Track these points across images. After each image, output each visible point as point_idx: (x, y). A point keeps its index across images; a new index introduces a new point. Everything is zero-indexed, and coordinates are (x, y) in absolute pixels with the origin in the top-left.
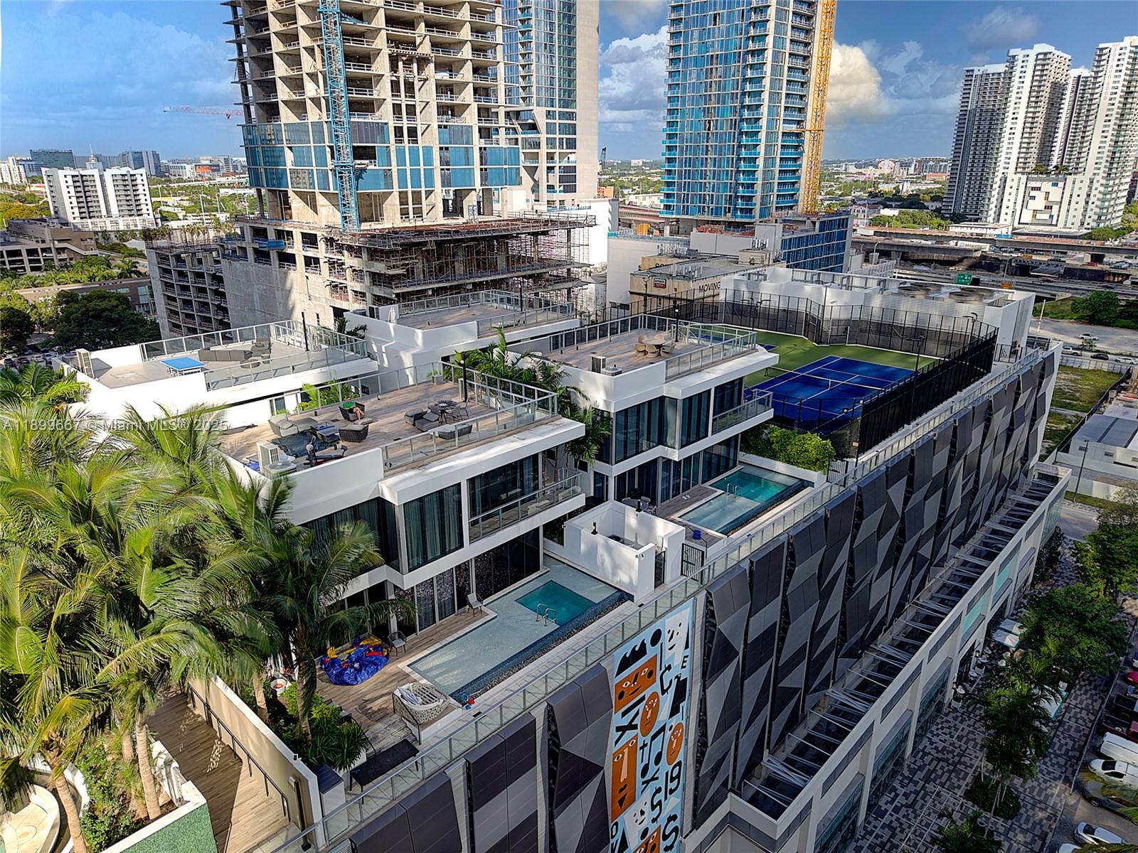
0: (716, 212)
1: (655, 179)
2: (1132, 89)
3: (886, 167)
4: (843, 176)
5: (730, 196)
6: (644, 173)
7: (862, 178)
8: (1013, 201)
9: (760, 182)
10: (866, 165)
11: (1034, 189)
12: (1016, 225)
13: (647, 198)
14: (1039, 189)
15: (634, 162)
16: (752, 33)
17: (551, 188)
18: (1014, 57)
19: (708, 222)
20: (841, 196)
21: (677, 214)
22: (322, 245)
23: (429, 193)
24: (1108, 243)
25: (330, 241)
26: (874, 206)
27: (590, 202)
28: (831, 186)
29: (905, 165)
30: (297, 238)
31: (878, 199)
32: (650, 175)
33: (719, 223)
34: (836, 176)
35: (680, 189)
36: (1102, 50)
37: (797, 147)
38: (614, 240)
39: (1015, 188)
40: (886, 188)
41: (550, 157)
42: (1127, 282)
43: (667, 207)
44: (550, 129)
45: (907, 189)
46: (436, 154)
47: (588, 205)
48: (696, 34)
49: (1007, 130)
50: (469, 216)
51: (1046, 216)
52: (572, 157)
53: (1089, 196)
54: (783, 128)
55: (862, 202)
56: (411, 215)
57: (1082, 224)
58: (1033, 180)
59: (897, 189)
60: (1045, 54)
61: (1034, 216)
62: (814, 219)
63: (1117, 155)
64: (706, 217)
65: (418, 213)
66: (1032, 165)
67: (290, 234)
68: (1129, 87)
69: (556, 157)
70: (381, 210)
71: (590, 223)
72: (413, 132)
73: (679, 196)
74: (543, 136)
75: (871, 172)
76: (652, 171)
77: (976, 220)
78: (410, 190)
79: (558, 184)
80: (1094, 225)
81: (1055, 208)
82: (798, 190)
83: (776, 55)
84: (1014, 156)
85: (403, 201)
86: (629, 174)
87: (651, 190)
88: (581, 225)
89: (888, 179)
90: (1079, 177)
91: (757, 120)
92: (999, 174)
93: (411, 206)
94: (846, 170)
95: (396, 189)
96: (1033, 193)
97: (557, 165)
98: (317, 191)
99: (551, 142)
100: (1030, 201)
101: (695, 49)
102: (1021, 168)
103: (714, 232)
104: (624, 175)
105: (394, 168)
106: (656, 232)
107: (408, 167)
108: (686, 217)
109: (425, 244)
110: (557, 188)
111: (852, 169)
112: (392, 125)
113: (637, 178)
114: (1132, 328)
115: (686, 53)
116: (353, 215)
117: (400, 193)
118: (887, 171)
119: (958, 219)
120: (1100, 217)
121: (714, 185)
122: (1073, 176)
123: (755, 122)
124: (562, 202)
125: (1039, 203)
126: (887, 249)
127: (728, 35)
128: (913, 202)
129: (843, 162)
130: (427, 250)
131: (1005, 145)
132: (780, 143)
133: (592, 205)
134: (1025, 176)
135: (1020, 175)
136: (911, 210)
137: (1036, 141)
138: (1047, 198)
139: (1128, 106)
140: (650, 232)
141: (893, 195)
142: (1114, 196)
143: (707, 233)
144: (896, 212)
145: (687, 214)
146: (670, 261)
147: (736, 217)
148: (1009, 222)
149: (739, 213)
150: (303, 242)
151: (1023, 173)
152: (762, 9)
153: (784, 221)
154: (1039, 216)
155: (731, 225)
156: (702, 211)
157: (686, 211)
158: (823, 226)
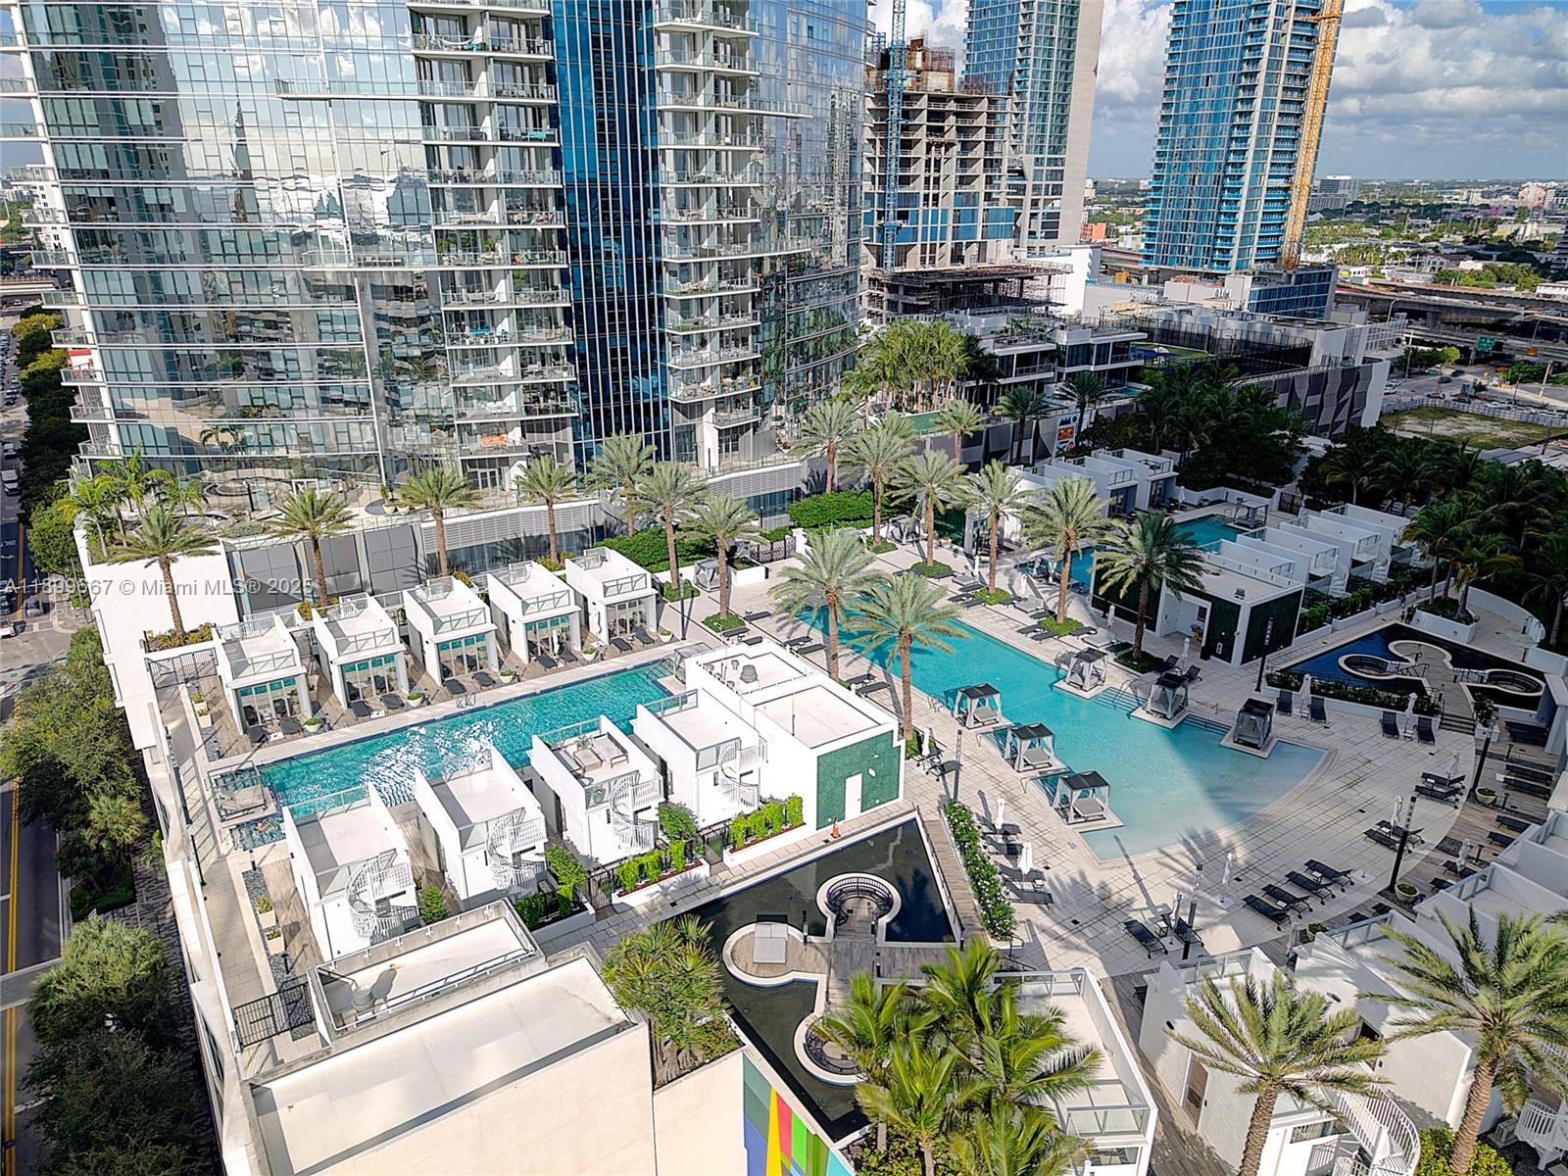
3: (1531, 196)
5: (1209, 248)
9: (1238, 235)
10: (1499, 194)
16: (1241, 96)
17: (1032, 234)
19: (1184, 273)
21: (1157, 264)
23: (942, 245)
25: (874, 280)
26: (1460, 256)
33: (1196, 273)
35: (1160, 240)
37: (1283, 201)
38: (1091, 287)
40: (1503, 230)
41: (1035, 203)
43: (1147, 257)
44: (1037, 175)
45: (1533, 232)
46: (951, 214)
47: (1070, 251)
48: (1189, 93)
50: (970, 263)
52: (1057, 203)
54: (1266, 182)
56: (927, 263)
62: (1291, 272)
64: (1183, 268)
65: (933, 260)
69: (1041, 204)
70: (907, 258)
71: (1067, 271)
72: (936, 197)
73: (1159, 247)
74: (1029, 183)
78: (929, 242)
79: (1040, 231)
82: (1282, 243)
83: (1263, 117)
85: (923, 251)
88: (1060, 272)
91: (1241, 176)
93: (928, 255)
95: (919, 243)
97: (1041, 211)
99: (1036, 188)
101: (1187, 107)
103: (1189, 282)
105: (920, 227)
106: (1135, 281)
107: (929, 225)
108: (1164, 267)
110: (1038, 235)
112: (923, 192)
115: (1177, 111)
117: (922, 245)
121: (1194, 237)
123: (1238, 179)
124: (1042, 248)
127: (1218, 96)
128: (1521, 251)
132: (1263, 198)
133: (1073, 251)
140: (1128, 281)
141: (1502, 241)
143: (1181, 283)
144: (1480, 266)
145: (1166, 264)
147: (1213, 269)
149: (1215, 265)
152: (1252, 74)
153: (1260, 273)
155: (1208, 276)
156: (1180, 261)
157: (1165, 261)
158: (1300, 279)
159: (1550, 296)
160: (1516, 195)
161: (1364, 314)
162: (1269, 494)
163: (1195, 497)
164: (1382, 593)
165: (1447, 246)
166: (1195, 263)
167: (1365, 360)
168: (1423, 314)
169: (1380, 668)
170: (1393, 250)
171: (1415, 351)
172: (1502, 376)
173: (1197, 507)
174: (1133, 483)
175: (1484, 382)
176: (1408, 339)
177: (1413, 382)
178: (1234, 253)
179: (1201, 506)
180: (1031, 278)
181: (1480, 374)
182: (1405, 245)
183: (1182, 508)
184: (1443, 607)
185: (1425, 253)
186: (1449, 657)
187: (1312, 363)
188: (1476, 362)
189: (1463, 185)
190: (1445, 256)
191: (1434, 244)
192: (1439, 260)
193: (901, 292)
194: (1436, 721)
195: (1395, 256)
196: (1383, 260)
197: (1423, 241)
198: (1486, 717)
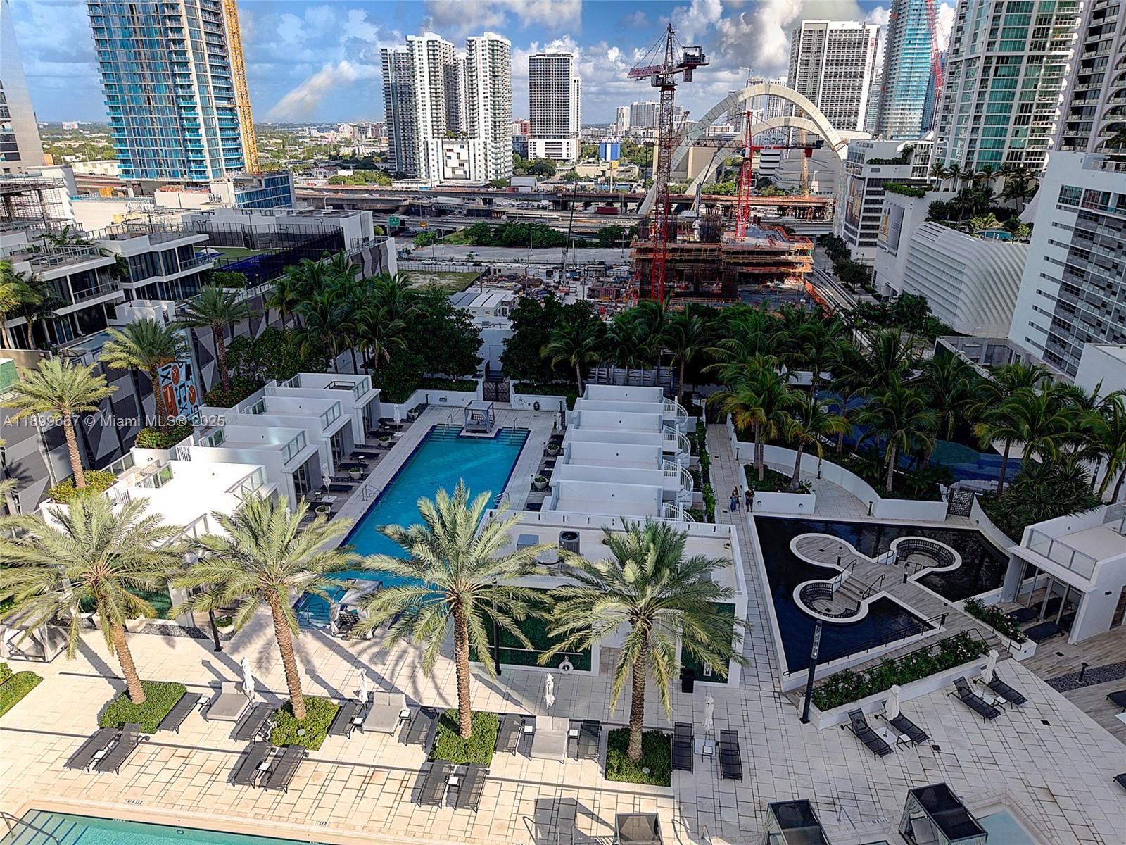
0: (174, 174)
1: (101, 145)
2: (496, 74)
3: (346, 131)
4: (308, 140)
5: (183, 161)
6: (84, 138)
7: (324, 142)
8: (436, 160)
9: (206, 148)
10: (327, 130)
11: (448, 150)
12: (442, 180)
13: (98, 165)
14: (452, 150)
15: (67, 125)
18: (411, 42)
20: (304, 159)
21: (137, 177)
24: (490, 189)
26: (334, 168)
27: (40, 169)
28: (296, 150)
29: (363, 129)
31: (337, 162)
32: (93, 140)
33: (178, 183)
34: (300, 140)
36: (470, 41)
37: (232, 119)
39: (435, 150)
40: (346, 151)
42: (504, 217)
43: (126, 172)
45: (363, 152)
47: (38, 172)
48: (116, 20)
49: (419, 102)
51: (461, 172)
52: (7, 125)
53: (486, 155)
54: (215, 104)
55: (323, 165)
57: (487, 177)
58: (447, 143)
59: (354, 152)
60: (433, 42)
61: (453, 172)
62: (260, 178)
63: (497, 124)
66: (444, 131)
68: (493, 72)
75: (333, 137)
76: (94, 135)
77: (413, 177)
80: (494, 177)
81: (466, 165)
82: (242, 155)
84: (429, 124)
86: (65, 139)
87: (99, 157)
88: (47, 187)
89: (348, 142)
90: (477, 141)
91: (191, 97)
92: (421, 138)
94: (310, 134)
96: (449, 154)
100: (448, 160)
101: (118, 33)
102: (436, 133)
103: (176, 191)
104: (59, 140)
106: (120, 194)
108: (147, 179)
111: (316, 133)
113: (77, 145)
114: (500, 246)
115: (110, 35)
118: (348, 135)
119: (400, 176)
120: (496, 171)
121: (166, 152)
122: (473, 140)
123: (190, 99)
125: (454, 162)
126: (339, 203)
127: (147, 24)
128: (367, 163)
129: (308, 125)
131: (420, 114)
132: (216, 116)
133: (43, 171)
134: (440, 141)
135: (436, 139)
136: (363, 171)
137: (443, 112)
138: (459, 158)
139: (496, 86)
140: (114, 194)
141: (350, 158)
142: (502, 155)
143: (170, 193)
144: (350, 173)
145: (147, 177)
146: (140, 216)
147: (193, 178)
148: (436, 178)
149: (194, 175)
151: (438, 138)
152: (173, 6)
153: (235, 180)
154: (457, 172)
155: (191, 184)
156: (160, 174)
157: (145, 174)
158: (268, 183)
159: (410, 188)
160: (337, 131)
170: (290, 166)
178: (208, 164)
180: (19, 194)
182: (295, 162)
183: (400, 428)
187: (347, 246)
189: (299, 125)
195: (293, 169)
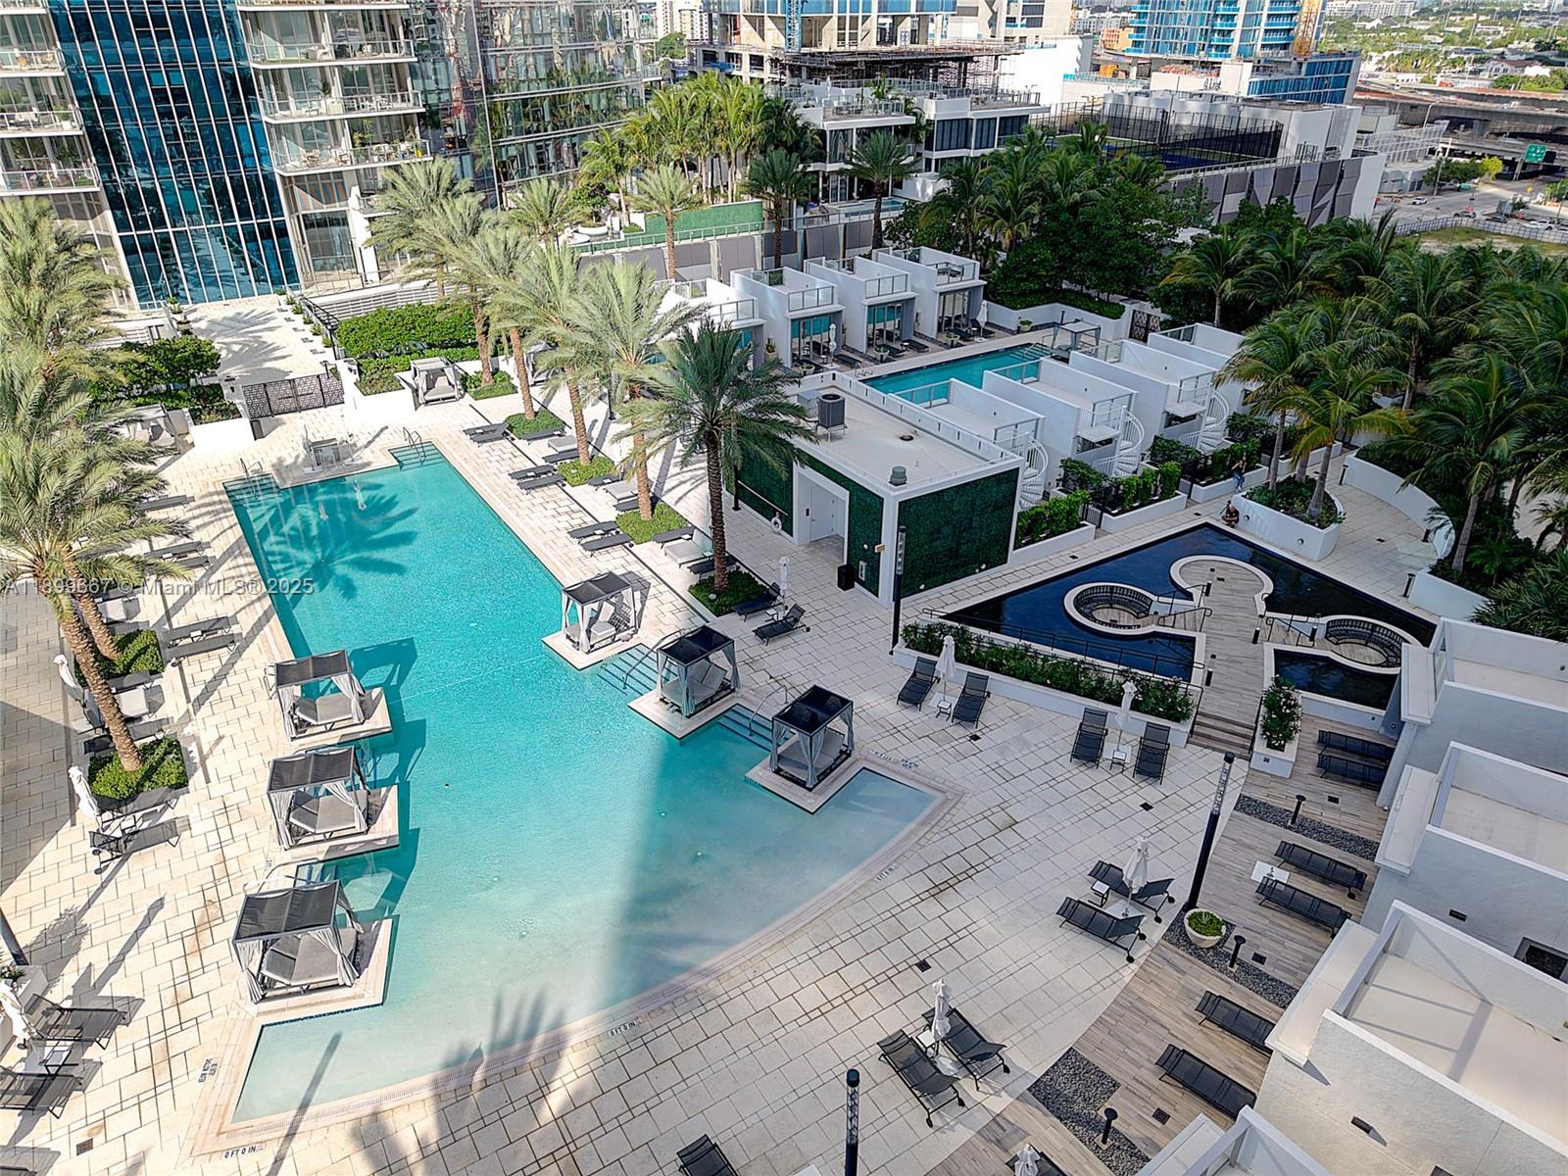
5: (1207, 30)
9: (1243, 13)
17: (1011, 21)
19: (1176, 62)
21: (1147, 52)
22: (767, 66)
23: (865, 19)
25: (775, 62)
26: (1526, 62)
27: (1056, 38)
30: (746, 60)
33: (1190, 62)
35: (1152, 22)
38: (1069, 83)
43: (1136, 44)
47: (1053, 42)
50: (903, 44)
56: (847, 41)
62: (1303, 60)
64: (1175, 56)
65: (854, 37)
67: (738, 57)
70: (820, 36)
73: (1150, 30)
78: (848, 14)
79: (1020, 16)
82: (1297, 24)
85: (841, 27)
93: (847, 31)
95: (835, 14)
98: (766, 14)
103: (1178, 73)
106: (1122, 75)
109: (855, 63)
110: (1018, 22)
116: (797, 39)
117: (839, 18)
121: (1190, 17)
124: (1023, 39)
130: (858, 70)
133: (1058, 43)
140: (1115, 75)
143: (1172, 73)
144: (1545, 71)
145: (1157, 52)
147: (1210, 56)
149: (1213, 51)
150: (751, 64)
155: (1204, 65)
156: (1173, 48)
157: (1156, 48)
158: (1312, 69)
161: (1394, 118)
162: (1116, 313)
163: (1010, 317)
164: (1202, 470)
165: (1514, 52)
166: (1190, 49)
167: (1355, 153)
168: (1468, 124)
169: (1140, 608)
170: (1453, 56)
171: (1448, 162)
172: (1548, 190)
173: (1013, 333)
174: (909, 294)
175: (1525, 199)
176: (1445, 149)
177: (1442, 198)
178: (1236, 36)
179: (1019, 331)
181: (1524, 190)
182: (1468, 52)
183: (987, 334)
184: (1290, 496)
185: (1488, 59)
186: (1269, 587)
187: (1281, 153)
188: (1523, 177)
190: (1511, 63)
191: (1501, 50)
192: (1502, 66)
193: (804, 75)
194: (1179, 731)
195: (1454, 63)
196: (1439, 68)
197: (1490, 47)
198: (1279, 724)
